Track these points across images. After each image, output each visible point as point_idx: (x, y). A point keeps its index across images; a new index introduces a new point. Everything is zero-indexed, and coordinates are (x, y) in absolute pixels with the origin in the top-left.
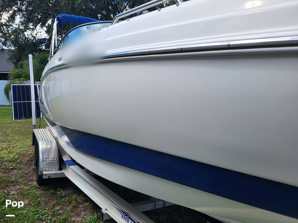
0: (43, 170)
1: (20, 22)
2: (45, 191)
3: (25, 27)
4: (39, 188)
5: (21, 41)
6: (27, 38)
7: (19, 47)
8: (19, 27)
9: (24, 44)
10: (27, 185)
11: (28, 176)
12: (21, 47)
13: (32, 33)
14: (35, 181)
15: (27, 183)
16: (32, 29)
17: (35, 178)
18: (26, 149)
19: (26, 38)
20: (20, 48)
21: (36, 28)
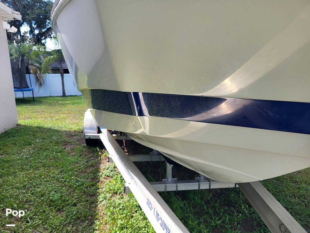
2: (89, 149)
4: (86, 147)
10: (79, 145)
14: (85, 143)
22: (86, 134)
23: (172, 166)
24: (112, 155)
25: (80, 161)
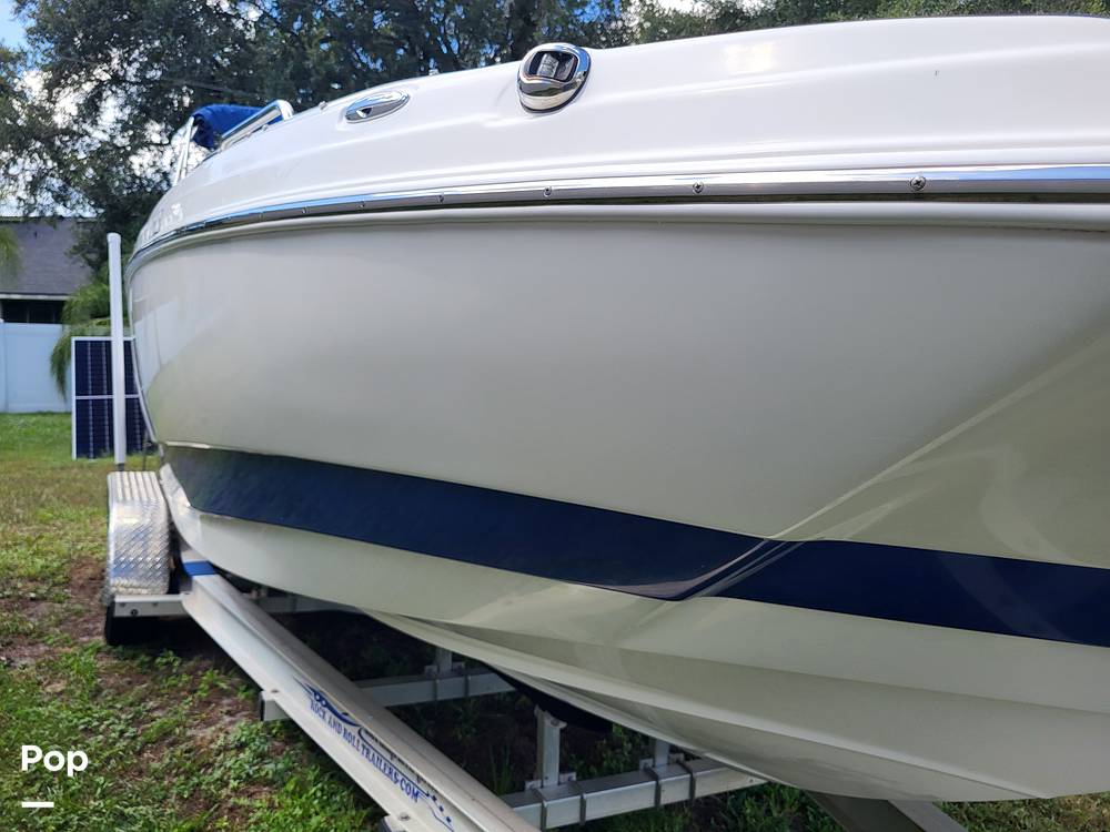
0: (117, 592)
1: (118, 121)
2: (125, 659)
3: (132, 138)
4: (108, 653)
5: (119, 189)
6: (140, 178)
7: (111, 207)
8: (112, 137)
9: (129, 199)
10: (71, 643)
11: (82, 619)
12: (117, 208)
13: (157, 159)
14: (98, 634)
15: (74, 639)
16: (156, 145)
17: (101, 626)
18: (91, 545)
19: (134, 177)
20: (114, 211)
21: (173, 142)
22: (118, 599)
23: (563, 725)
24: (275, 691)
25: (101, 720)
